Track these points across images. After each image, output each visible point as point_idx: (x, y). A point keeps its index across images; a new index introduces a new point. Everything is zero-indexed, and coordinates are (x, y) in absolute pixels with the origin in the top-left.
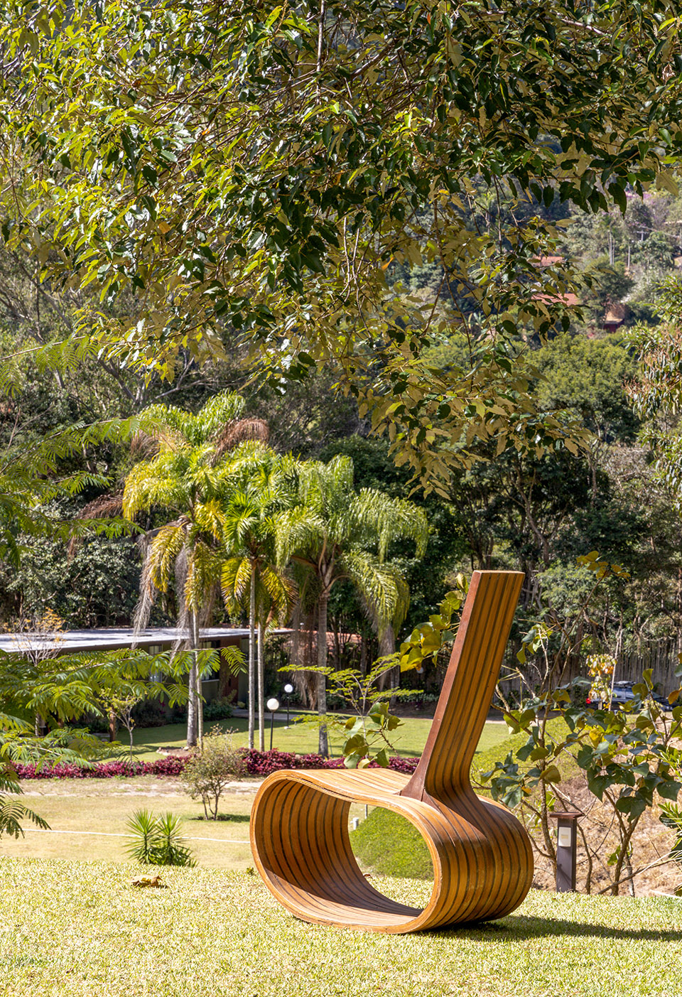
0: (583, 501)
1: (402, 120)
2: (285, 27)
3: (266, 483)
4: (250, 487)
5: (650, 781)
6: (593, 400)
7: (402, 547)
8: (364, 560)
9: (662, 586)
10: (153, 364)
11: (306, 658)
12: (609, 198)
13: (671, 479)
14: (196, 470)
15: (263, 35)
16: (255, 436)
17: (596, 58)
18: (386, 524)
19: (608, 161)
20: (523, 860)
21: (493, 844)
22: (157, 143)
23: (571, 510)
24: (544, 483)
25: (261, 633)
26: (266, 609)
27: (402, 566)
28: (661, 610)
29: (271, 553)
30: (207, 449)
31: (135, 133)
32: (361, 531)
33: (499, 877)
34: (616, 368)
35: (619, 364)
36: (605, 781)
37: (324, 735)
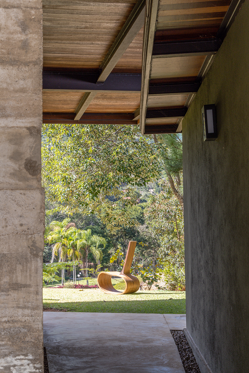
0: (134, 236)
1: (110, 174)
2: (91, 160)
3: (75, 235)
4: (72, 236)
5: (153, 279)
6: (135, 217)
7: (101, 246)
8: (94, 248)
9: (150, 252)
10: (70, 213)
11: (84, 267)
12: (143, 185)
13: (153, 230)
14: (62, 233)
15: (88, 162)
16: (73, 226)
17: (140, 163)
18: (98, 241)
19: (143, 179)
20: (138, 283)
21: (134, 281)
22: (70, 178)
23: (132, 238)
24: (127, 233)
25: (75, 263)
26: (76, 258)
27: (101, 249)
28: (150, 256)
29: (76, 248)
30: (64, 229)
31: (67, 177)
32: (93, 243)
33: (135, 286)
34: (139, 211)
35: (140, 210)
36: (146, 280)
37: (88, 282)
